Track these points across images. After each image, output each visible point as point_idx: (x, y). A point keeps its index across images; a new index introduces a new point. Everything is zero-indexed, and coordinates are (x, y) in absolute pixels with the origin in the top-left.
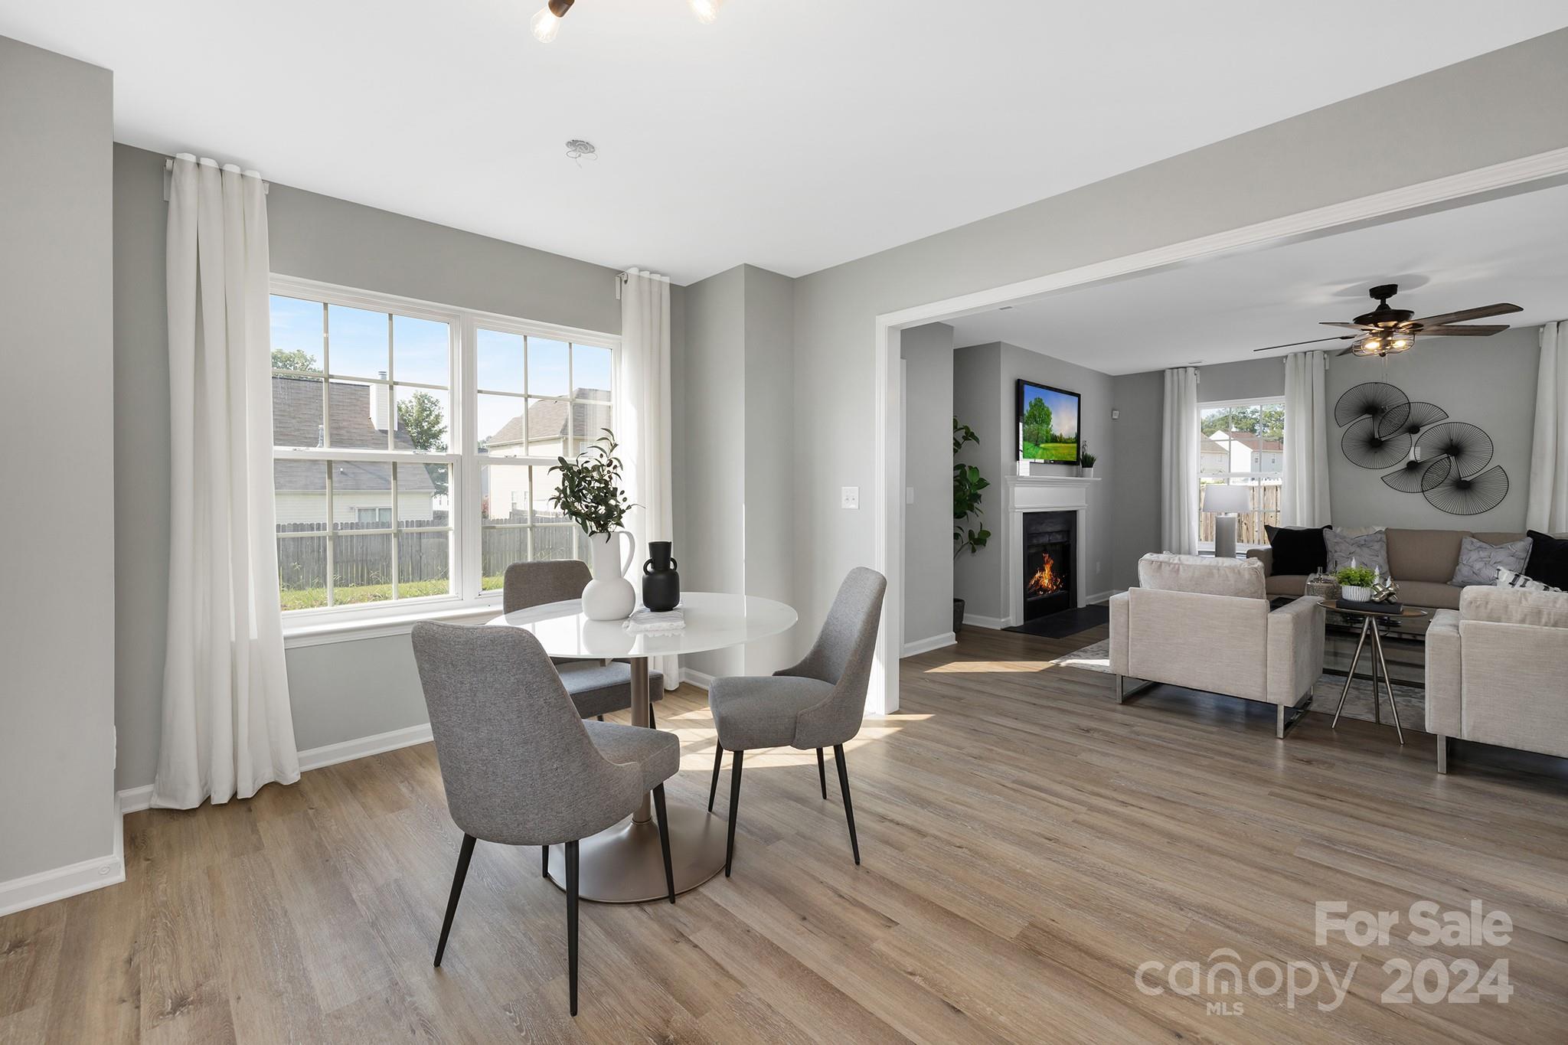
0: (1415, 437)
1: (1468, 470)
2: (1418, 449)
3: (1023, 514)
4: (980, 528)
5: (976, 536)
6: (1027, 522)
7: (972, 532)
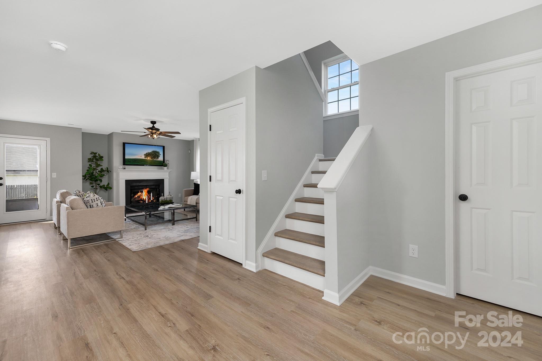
3: (125, 180)
4: (108, 184)
5: (105, 186)
6: (128, 183)
7: (104, 185)
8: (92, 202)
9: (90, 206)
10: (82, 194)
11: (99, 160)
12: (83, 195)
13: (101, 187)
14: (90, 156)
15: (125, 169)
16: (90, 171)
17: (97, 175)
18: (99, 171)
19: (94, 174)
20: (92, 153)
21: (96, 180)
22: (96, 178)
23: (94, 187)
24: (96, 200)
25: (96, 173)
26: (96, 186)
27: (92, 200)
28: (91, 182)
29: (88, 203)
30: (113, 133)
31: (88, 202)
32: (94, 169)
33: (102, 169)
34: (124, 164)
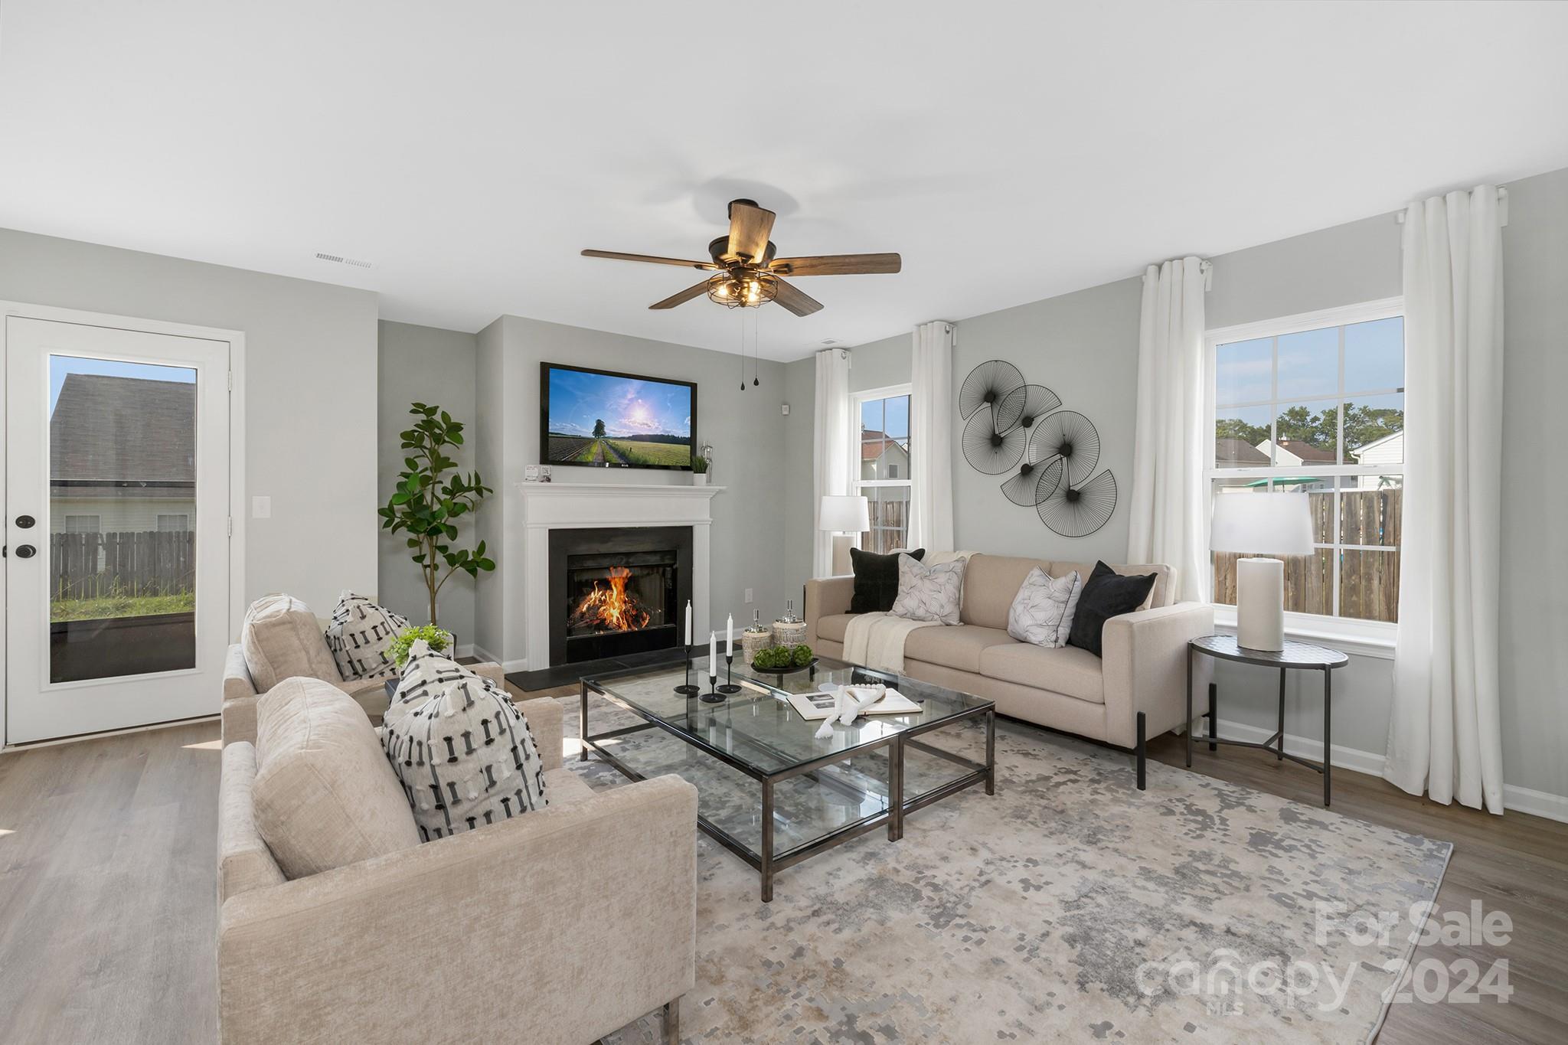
0: (1030, 431)
1: (1079, 476)
2: (1033, 449)
3: (550, 530)
4: (482, 548)
5: (470, 558)
6: (561, 541)
7: (465, 553)
8: (453, 760)
9: (435, 788)
10: (374, 628)
11: (445, 441)
12: (382, 633)
13: (452, 560)
14: (411, 422)
15: (549, 480)
16: (409, 487)
17: (436, 507)
18: (445, 490)
19: (425, 503)
20: (418, 408)
21: (435, 532)
22: (435, 519)
23: (427, 561)
24: (478, 738)
25: (435, 499)
26: (433, 558)
27: (448, 740)
28: (413, 536)
29: (421, 763)
30: (502, 317)
31: (415, 759)
32: (425, 481)
33: (456, 480)
34: (546, 458)
